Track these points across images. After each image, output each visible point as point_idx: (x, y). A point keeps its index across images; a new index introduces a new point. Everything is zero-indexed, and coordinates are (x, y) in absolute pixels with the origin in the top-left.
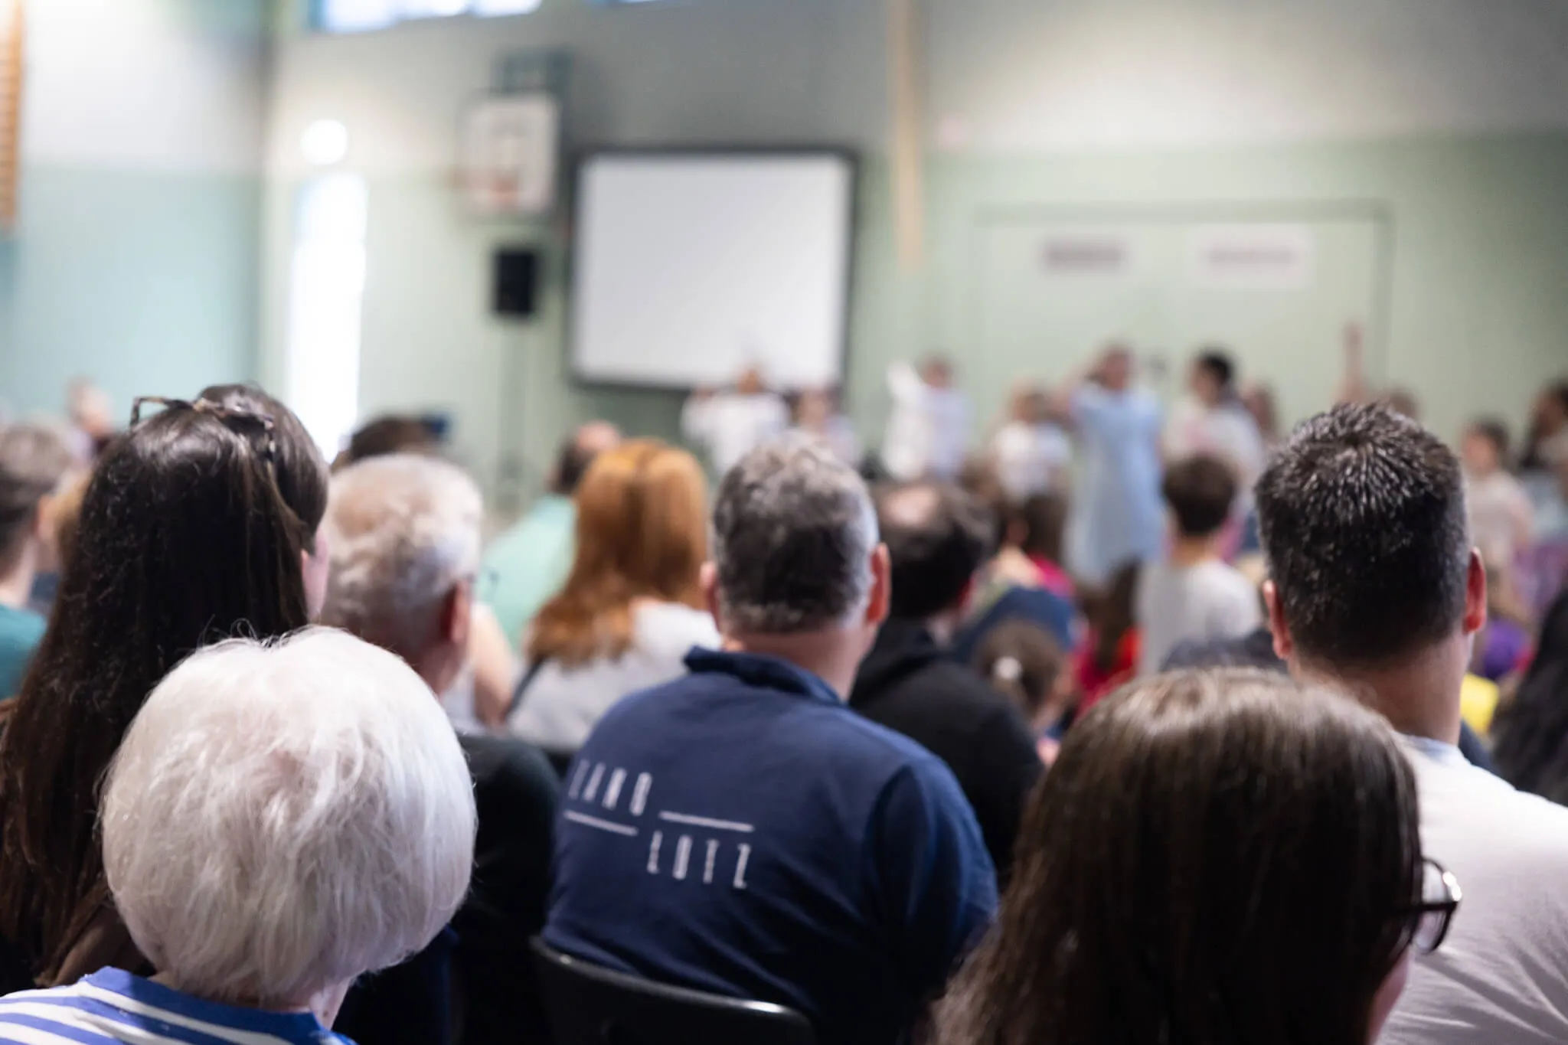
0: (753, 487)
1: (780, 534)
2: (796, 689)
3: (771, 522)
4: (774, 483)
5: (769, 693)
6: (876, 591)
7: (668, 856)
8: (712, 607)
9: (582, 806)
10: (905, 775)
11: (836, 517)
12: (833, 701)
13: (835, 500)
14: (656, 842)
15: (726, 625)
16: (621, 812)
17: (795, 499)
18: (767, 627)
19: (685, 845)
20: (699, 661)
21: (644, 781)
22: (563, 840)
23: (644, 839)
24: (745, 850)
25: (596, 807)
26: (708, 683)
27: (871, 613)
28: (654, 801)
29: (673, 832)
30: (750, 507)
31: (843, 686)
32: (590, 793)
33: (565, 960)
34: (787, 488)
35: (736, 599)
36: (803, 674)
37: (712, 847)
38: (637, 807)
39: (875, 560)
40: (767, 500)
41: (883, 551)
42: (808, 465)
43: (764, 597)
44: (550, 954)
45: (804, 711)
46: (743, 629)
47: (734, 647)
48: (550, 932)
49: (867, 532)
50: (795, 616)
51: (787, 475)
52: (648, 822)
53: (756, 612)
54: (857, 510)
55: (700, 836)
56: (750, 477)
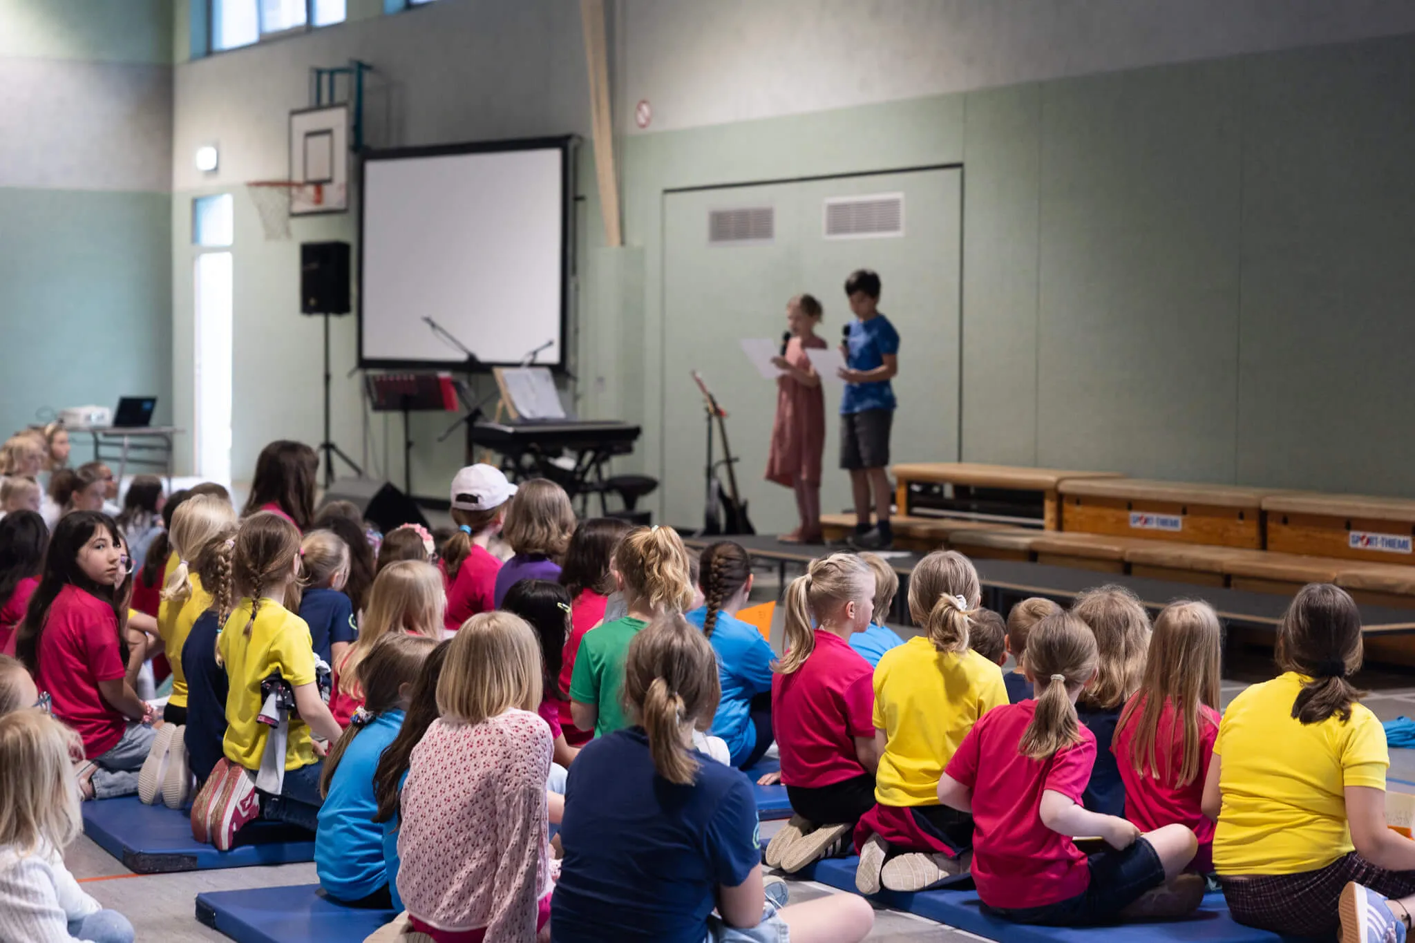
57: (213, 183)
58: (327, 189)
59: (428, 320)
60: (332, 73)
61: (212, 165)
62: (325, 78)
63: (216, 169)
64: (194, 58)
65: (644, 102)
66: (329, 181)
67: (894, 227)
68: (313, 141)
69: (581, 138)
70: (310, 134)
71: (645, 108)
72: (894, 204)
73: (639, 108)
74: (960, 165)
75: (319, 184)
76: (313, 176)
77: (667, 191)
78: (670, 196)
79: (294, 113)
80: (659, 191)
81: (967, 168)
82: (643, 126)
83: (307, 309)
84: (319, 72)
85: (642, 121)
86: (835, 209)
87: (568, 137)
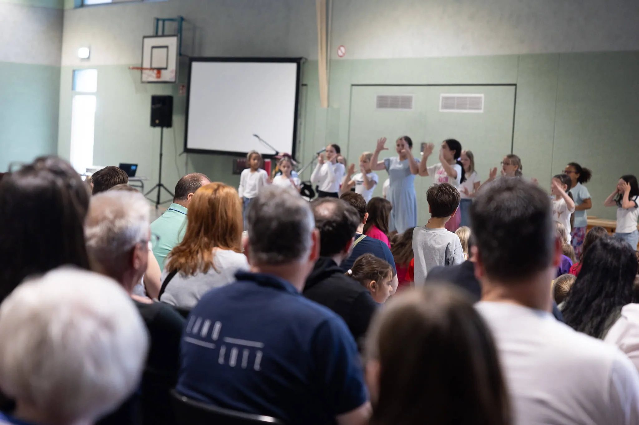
0: (264, 205)
1: (274, 224)
2: (280, 288)
3: (271, 219)
4: (272, 203)
5: (269, 290)
6: (314, 248)
7: (227, 356)
8: (246, 253)
9: (191, 335)
10: (325, 324)
11: (297, 218)
12: (296, 292)
13: (297, 211)
14: (223, 350)
15: (252, 261)
16: (208, 338)
17: (280, 210)
18: (269, 262)
19: (234, 353)
20: (240, 276)
21: (218, 326)
22: (184, 349)
23: (217, 350)
24: (259, 355)
25: (198, 336)
26: (245, 286)
27: (312, 257)
28: (222, 333)
29: (230, 347)
30: (262, 214)
31: (300, 286)
32: (195, 330)
33: (184, 399)
34: (278, 206)
35: (256, 251)
36: (284, 281)
37: (246, 353)
38: (215, 336)
39: (313, 236)
40: (269, 210)
41: (317, 232)
42: (286, 196)
43: (268, 249)
44: (178, 396)
45: (285, 297)
46: (259, 263)
47: (255, 270)
48: (179, 387)
49: (311, 224)
50: (280, 258)
51: (277, 200)
52: (219, 342)
53: (264, 256)
54: (305, 214)
55: (241, 348)
56: (262, 200)
57: (86, 64)
58: (163, 72)
59: (256, 136)
60: (164, 20)
61: (87, 56)
62: (161, 23)
63: (89, 58)
64: (76, 7)
65: (342, 46)
66: (166, 69)
67: (478, 108)
68: (155, 50)
69: (306, 59)
70: (153, 47)
71: (342, 49)
72: (480, 98)
73: (339, 48)
74: (515, 85)
75: (159, 70)
76: (154, 66)
77: (353, 85)
78: (354, 87)
79: (145, 37)
80: (350, 86)
81: (518, 85)
82: (341, 56)
83: (153, 124)
84: (158, 20)
85: (340, 54)
86: (446, 99)
87: (300, 59)
